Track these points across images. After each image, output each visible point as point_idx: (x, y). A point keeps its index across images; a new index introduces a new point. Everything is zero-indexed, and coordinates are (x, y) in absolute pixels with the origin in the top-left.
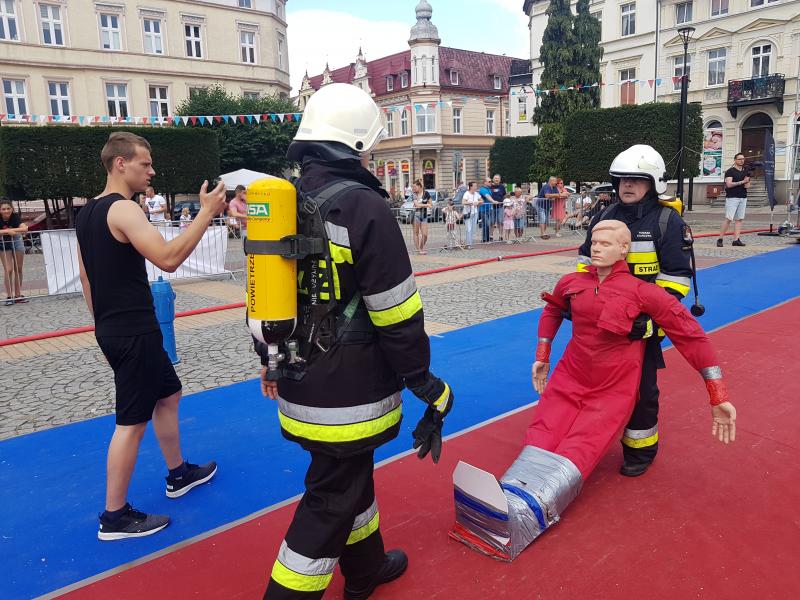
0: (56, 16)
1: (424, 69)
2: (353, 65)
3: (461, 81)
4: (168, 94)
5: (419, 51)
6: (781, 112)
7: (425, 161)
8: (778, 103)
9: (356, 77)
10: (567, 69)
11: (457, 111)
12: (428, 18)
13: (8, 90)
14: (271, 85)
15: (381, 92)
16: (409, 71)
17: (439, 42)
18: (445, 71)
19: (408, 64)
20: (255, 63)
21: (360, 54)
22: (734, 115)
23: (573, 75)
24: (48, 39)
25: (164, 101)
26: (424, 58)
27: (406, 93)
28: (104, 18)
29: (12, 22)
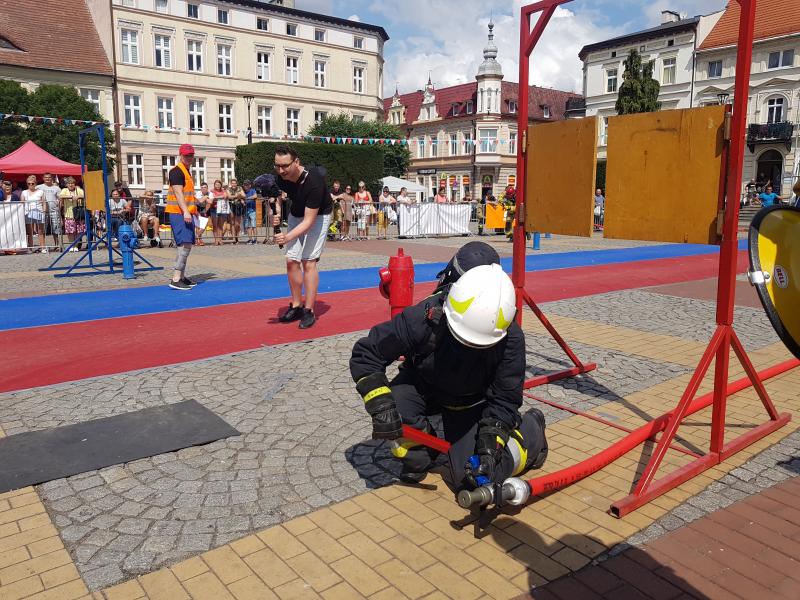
0: (228, 54)
1: (489, 100)
2: (421, 92)
3: (517, 110)
4: (299, 115)
5: (485, 85)
6: (789, 150)
7: (484, 177)
8: (787, 143)
9: (424, 103)
11: (513, 136)
12: (494, 57)
13: (192, 109)
14: (373, 110)
15: (447, 116)
16: (475, 101)
17: (501, 77)
18: (506, 102)
19: (475, 94)
20: (362, 93)
21: (429, 83)
22: (752, 151)
24: (221, 72)
25: (296, 120)
26: (490, 90)
27: (471, 118)
28: (259, 55)
29: (199, 58)
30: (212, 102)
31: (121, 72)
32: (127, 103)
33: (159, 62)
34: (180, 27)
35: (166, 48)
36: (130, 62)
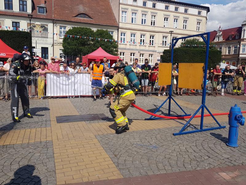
0: (154, 18)
7: (242, 63)
13: (141, 37)
16: (241, 34)
24: (152, 24)
27: (238, 40)
28: (165, 19)
29: (145, 20)
30: (148, 35)
31: (121, 25)
32: (122, 35)
33: (132, 22)
34: (140, 10)
35: (135, 17)
36: (124, 22)
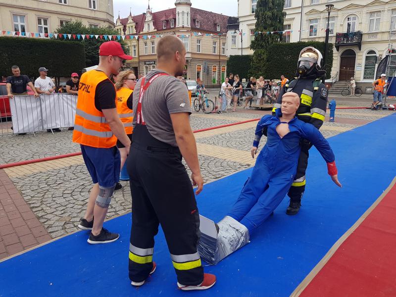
1: (183, 18)
2: (144, 14)
3: (201, 25)
4: (48, 23)
5: (180, 9)
6: (360, 49)
8: (359, 45)
9: (146, 20)
10: (269, 22)
11: (199, 41)
14: (104, 21)
15: (160, 29)
16: (175, 19)
17: (190, 5)
18: (193, 21)
19: (175, 15)
20: (96, 9)
21: (149, 8)
22: (338, 50)
23: (272, 25)
25: (46, 26)
26: (183, 13)
27: (173, 30)
